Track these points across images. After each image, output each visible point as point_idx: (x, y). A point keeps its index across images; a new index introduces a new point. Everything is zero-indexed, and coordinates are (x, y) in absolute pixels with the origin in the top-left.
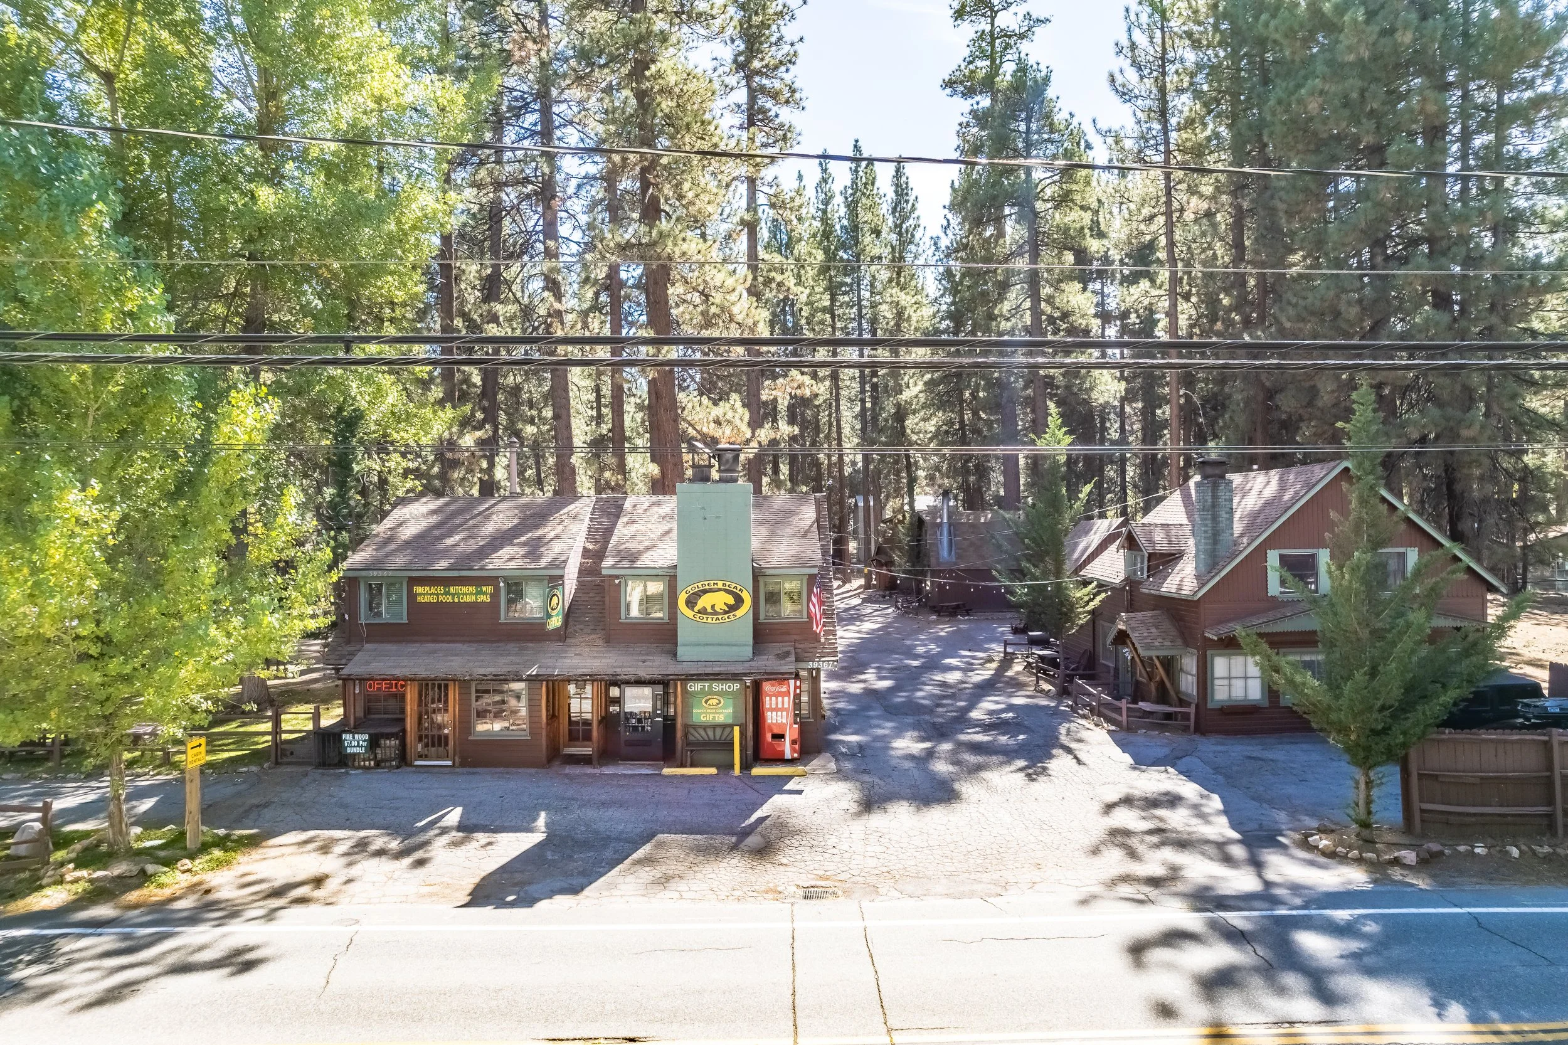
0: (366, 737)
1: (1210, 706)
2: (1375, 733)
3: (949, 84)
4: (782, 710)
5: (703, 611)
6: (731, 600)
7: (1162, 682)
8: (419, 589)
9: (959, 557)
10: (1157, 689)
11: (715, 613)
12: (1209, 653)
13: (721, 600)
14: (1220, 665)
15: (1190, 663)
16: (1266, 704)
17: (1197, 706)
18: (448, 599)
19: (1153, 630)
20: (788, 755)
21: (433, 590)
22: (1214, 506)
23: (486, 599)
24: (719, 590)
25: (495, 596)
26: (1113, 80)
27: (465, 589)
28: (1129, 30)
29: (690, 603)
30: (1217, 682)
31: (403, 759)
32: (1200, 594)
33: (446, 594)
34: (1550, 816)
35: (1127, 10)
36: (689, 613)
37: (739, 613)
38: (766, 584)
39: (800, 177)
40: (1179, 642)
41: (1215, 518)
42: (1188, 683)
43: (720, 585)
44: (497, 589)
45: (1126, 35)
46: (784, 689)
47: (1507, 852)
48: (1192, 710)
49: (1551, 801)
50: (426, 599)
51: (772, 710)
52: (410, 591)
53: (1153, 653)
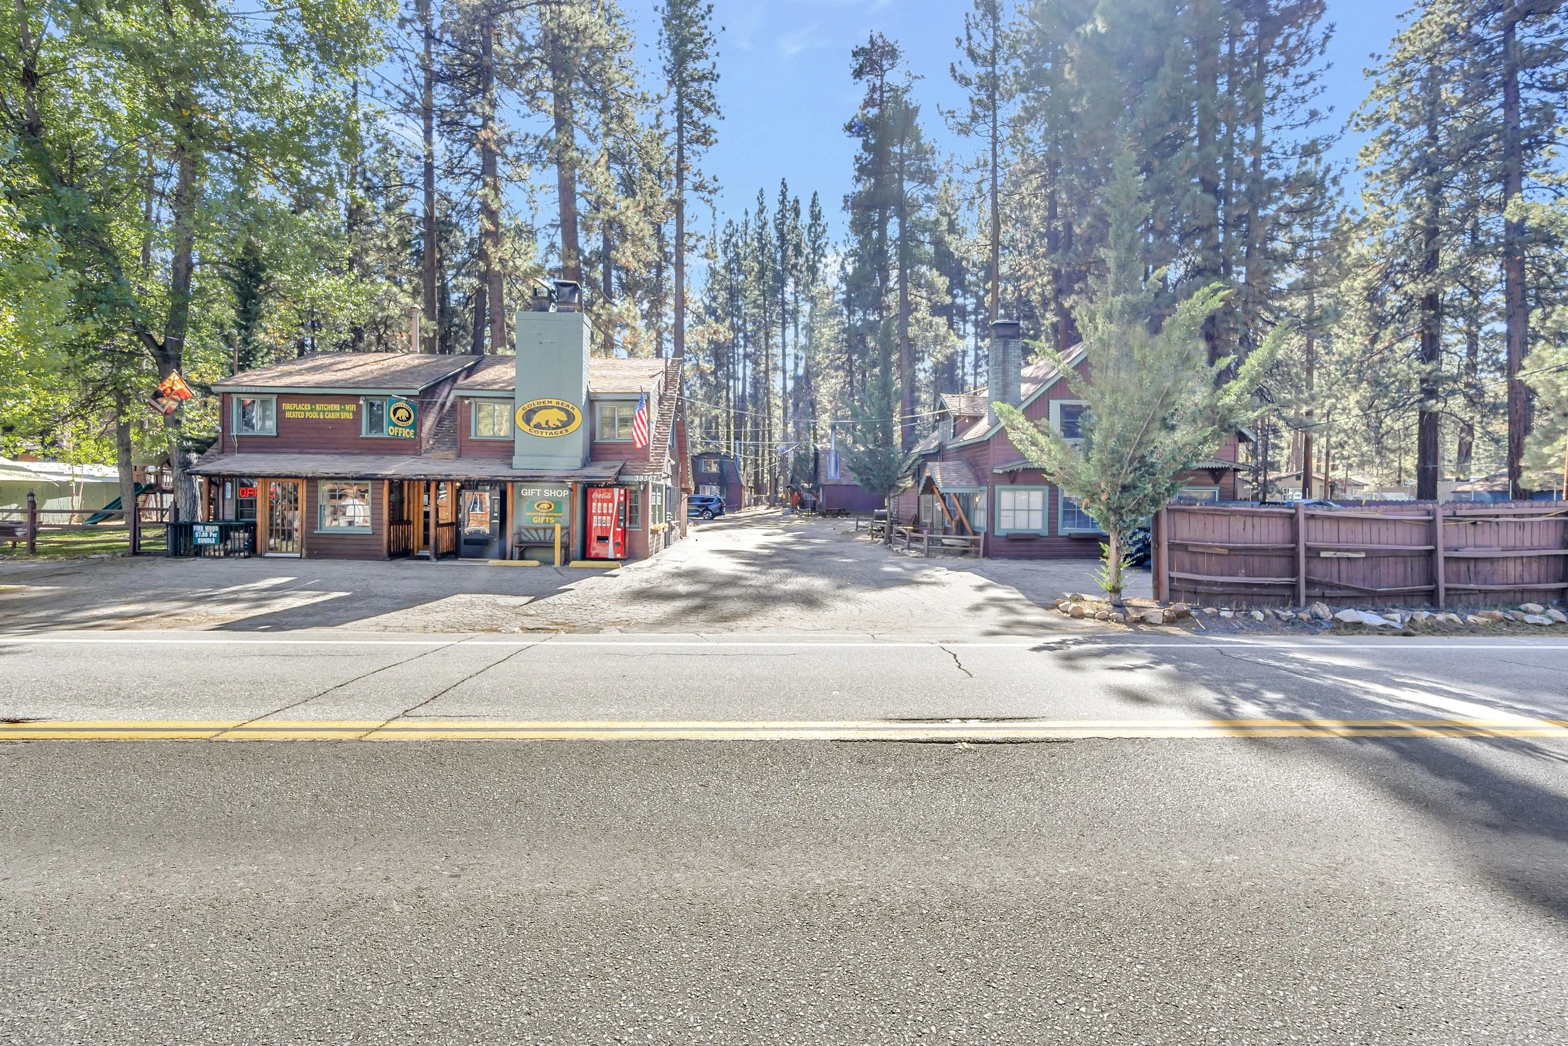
0: (217, 528)
1: (997, 533)
2: (1125, 488)
3: (849, 128)
4: (608, 514)
5: (538, 426)
6: (564, 417)
7: (961, 521)
8: (286, 406)
9: (842, 475)
10: (957, 526)
11: (549, 428)
12: (997, 487)
13: (555, 416)
14: (1007, 498)
15: (981, 500)
16: (1046, 533)
17: (986, 534)
18: (314, 415)
19: (953, 474)
20: (611, 555)
21: (300, 407)
22: (1004, 361)
23: (350, 416)
24: (553, 407)
25: (357, 413)
26: (953, 69)
27: (331, 407)
28: (967, 28)
29: (528, 419)
30: (1003, 513)
31: (252, 550)
32: (989, 435)
33: (312, 410)
34: (1294, 587)
35: (967, 15)
36: (526, 428)
37: (571, 428)
38: (601, 409)
39: (746, 213)
40: (974, 483)
41: (1005, 372)
42: (980, 520)
43: (554, 404)
44: (359, 407)
45: (965, 31)
46: (609, 497)
47: (1252, 616)
48: (982, 537)
49: (1295, 573)
50: (294, 415)
51: (597, 514)
52: (279, 407)
53: (952, 491)
